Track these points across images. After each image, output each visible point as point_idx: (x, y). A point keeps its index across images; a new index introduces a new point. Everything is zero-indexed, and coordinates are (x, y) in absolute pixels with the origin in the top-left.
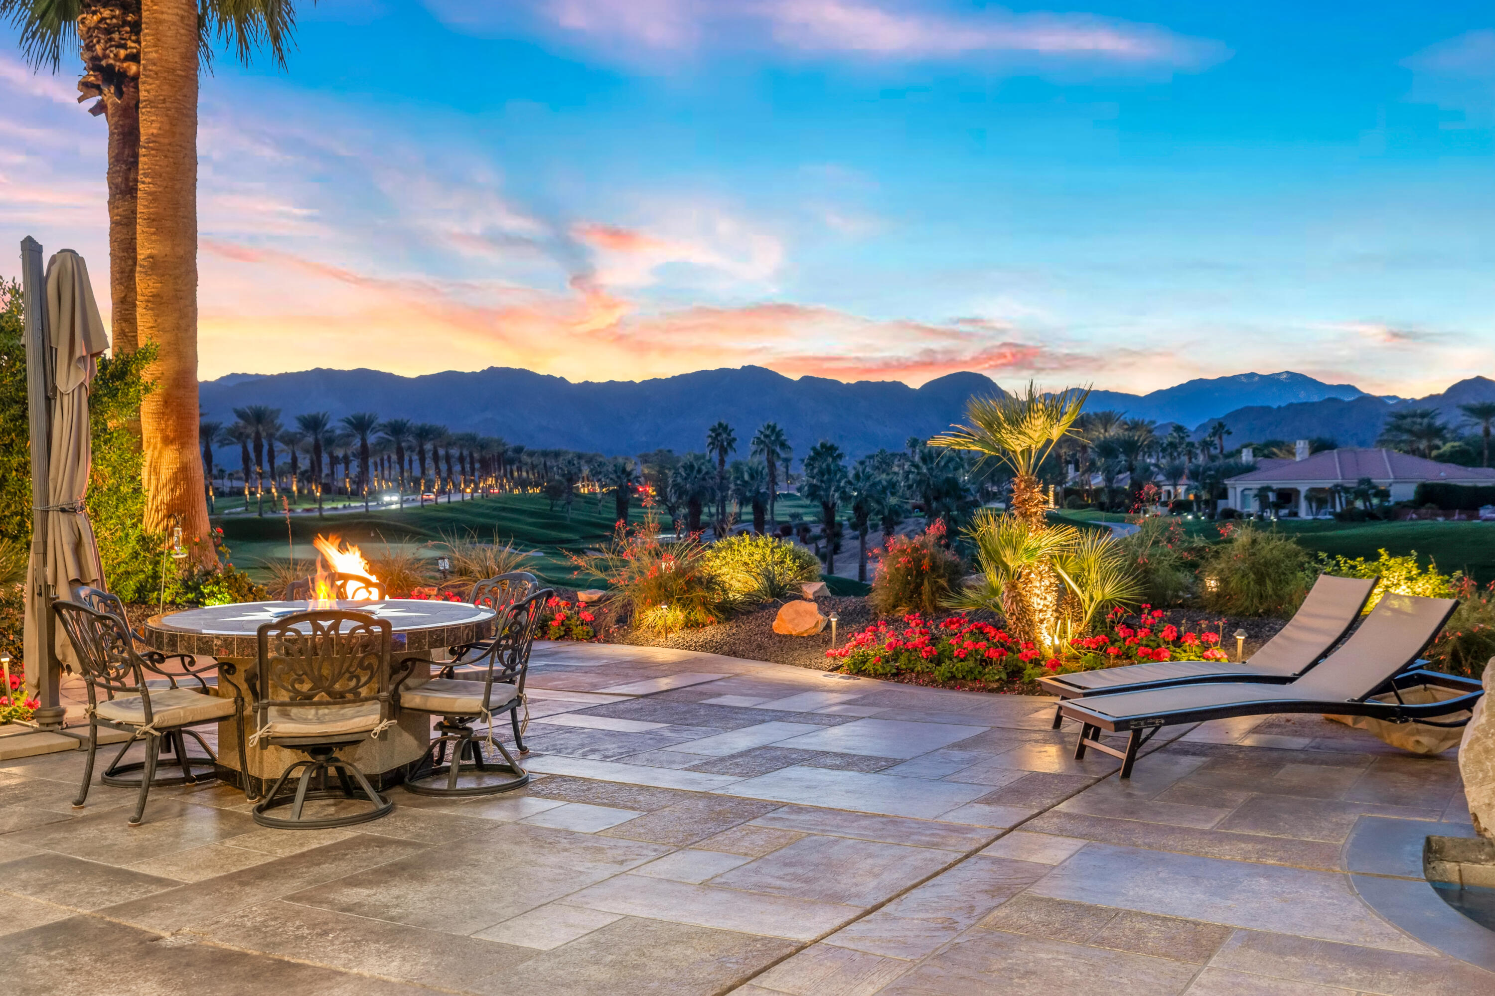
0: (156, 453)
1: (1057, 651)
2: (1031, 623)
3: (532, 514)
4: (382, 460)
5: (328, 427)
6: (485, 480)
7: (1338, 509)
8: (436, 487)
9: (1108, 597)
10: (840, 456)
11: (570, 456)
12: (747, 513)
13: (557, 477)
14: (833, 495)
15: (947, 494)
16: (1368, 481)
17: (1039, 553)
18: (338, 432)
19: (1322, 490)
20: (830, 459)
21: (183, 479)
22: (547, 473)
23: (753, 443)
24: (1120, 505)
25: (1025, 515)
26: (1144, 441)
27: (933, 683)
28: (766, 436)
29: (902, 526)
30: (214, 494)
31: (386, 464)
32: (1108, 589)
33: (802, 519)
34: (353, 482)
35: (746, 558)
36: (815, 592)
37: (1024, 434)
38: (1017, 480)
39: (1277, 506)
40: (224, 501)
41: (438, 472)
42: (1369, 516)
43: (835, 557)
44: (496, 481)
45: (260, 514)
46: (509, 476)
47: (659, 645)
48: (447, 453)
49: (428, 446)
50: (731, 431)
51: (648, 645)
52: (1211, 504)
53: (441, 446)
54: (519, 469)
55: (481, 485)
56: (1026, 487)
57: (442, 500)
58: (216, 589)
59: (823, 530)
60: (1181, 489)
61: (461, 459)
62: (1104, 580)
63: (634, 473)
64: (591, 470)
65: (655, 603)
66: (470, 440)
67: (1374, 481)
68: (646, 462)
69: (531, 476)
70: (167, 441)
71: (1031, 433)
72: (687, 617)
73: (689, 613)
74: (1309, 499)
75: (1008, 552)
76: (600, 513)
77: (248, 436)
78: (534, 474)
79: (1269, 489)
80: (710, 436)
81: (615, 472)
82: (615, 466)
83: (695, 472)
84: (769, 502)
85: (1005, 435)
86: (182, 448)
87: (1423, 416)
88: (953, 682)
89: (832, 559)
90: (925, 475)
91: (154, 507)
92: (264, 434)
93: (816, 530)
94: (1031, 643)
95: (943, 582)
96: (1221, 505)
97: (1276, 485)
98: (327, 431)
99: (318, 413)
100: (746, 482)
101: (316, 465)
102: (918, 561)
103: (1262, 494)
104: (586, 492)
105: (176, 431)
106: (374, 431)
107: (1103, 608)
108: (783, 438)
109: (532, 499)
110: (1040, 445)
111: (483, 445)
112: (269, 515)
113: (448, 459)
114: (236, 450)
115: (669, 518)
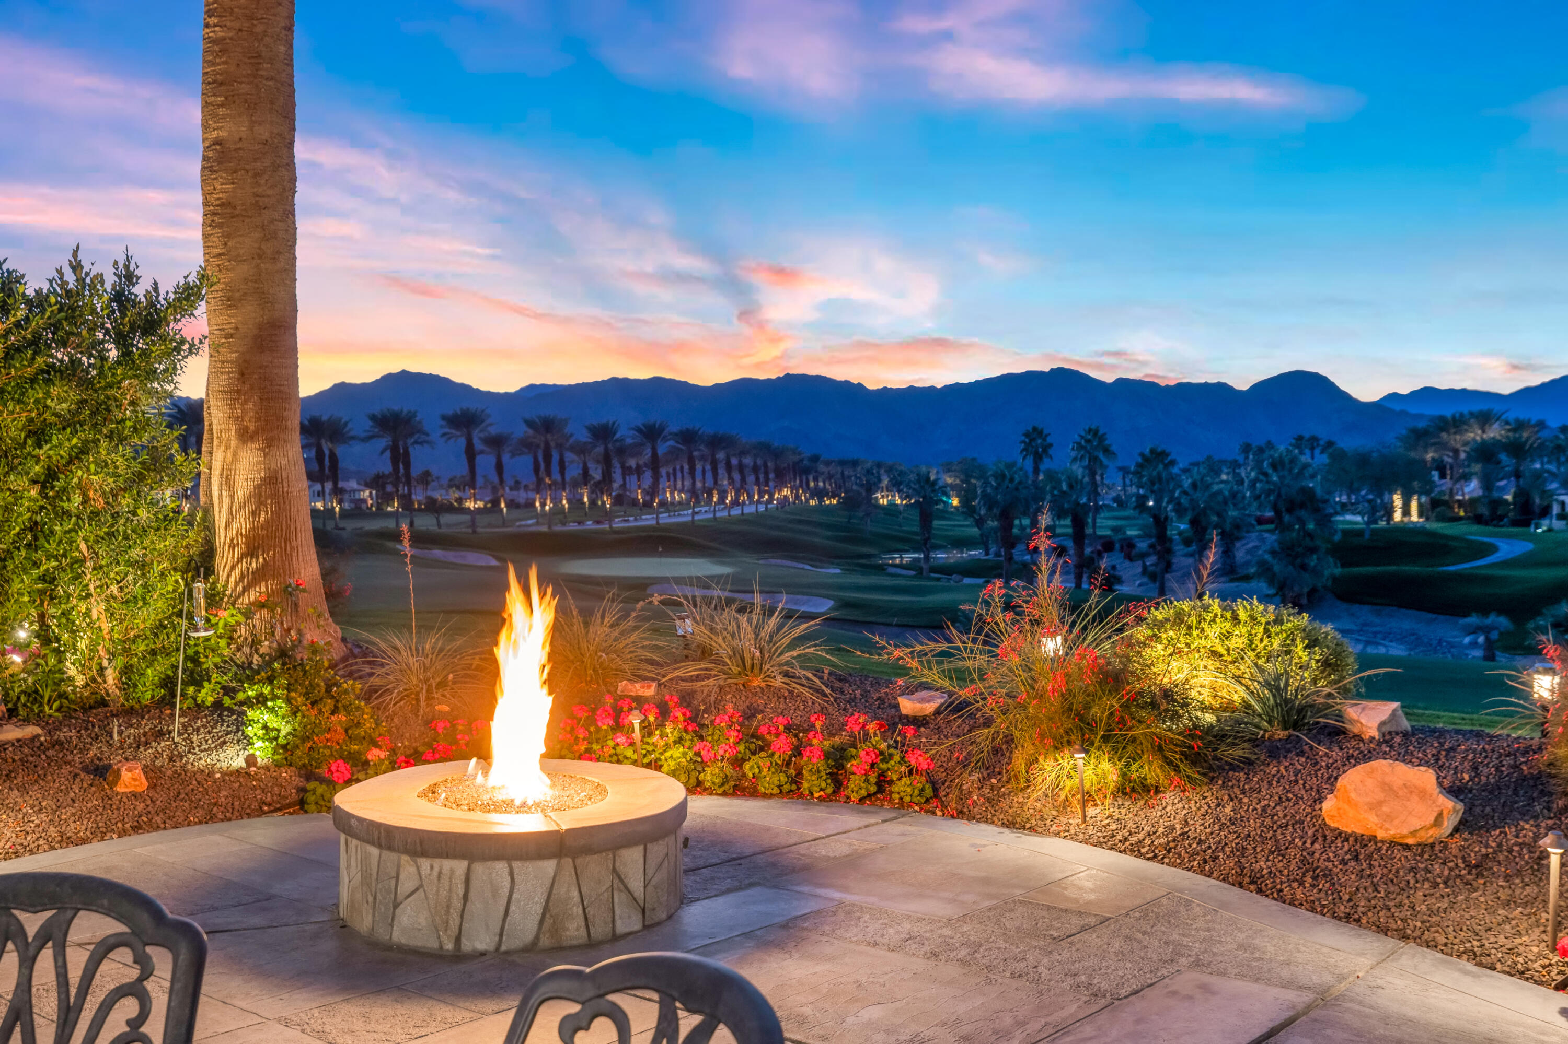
0: (229, 455)
3: (829, 527)
4: (674, 470)
5: (618, 436)
6: (780, 491)
8: (729, 498)
10: (1172, 463)
11: (868, 465)
12: (1065, 526)
13: (855, 487)
14: (1166, 508)
15: (1302, 506)
18: (629, 441)
20: (1161, 466)
21: (271, 496)
22: (844, 483)
23: (1073, 449)
24: (1501, 518)
26: (1534, 442)
28: (1088, 441)
29: (1244, 542)
30: (507, 506)
31: (679, 475)
33: (1125, 533)
34: (645, 492)
35: (1216, 644)
36: (1383, 724)
40: (516, 513)
41: (731, 480)
43: (1168, 576)
44: (792, 492)
45: (550, 527)
46: (805, 486)
47: (1068, 836)
48: (740, 462)
49: (721, 455)
50: (1047, 435)
51: (1046, 833)
53: (734, 455)
54: (816, 480)
55: (776, 496)
57: (736, 512)
58: (266, 690)
59: (1152, 546)
61: (755, 469)
63: (940, 483)
64: (891, 480)
66: (764, 448)
68: (949, 470)
69: (828, 486)
70: (245, 436)
72: (1124, 775)
73: (1128, 765)
76: (900, 526)
77: (538, 446)
78: (831, 485)
80: (1023, 442)
81: (918, 481)
82: (918, 475)
83: (1007, 481)
84: (1091, 515)
86: (269, 446)
89: (1163, 577)
90: (1274, 483)
91: (228, 540)
92: (552, 444)
93: (1142, 545)
98: (617, 441)
99: (608, 423)
100: (1064, 492)
101: (607, 477)
104: (885, 503)
105: (258, 419)
106: (665, 439)
108: (1107, 442)
109: (830, 509)
111: (777, 454)
112: (558, 528)
113: (741, 468)
114: (526, 460)
115: (975, 531)
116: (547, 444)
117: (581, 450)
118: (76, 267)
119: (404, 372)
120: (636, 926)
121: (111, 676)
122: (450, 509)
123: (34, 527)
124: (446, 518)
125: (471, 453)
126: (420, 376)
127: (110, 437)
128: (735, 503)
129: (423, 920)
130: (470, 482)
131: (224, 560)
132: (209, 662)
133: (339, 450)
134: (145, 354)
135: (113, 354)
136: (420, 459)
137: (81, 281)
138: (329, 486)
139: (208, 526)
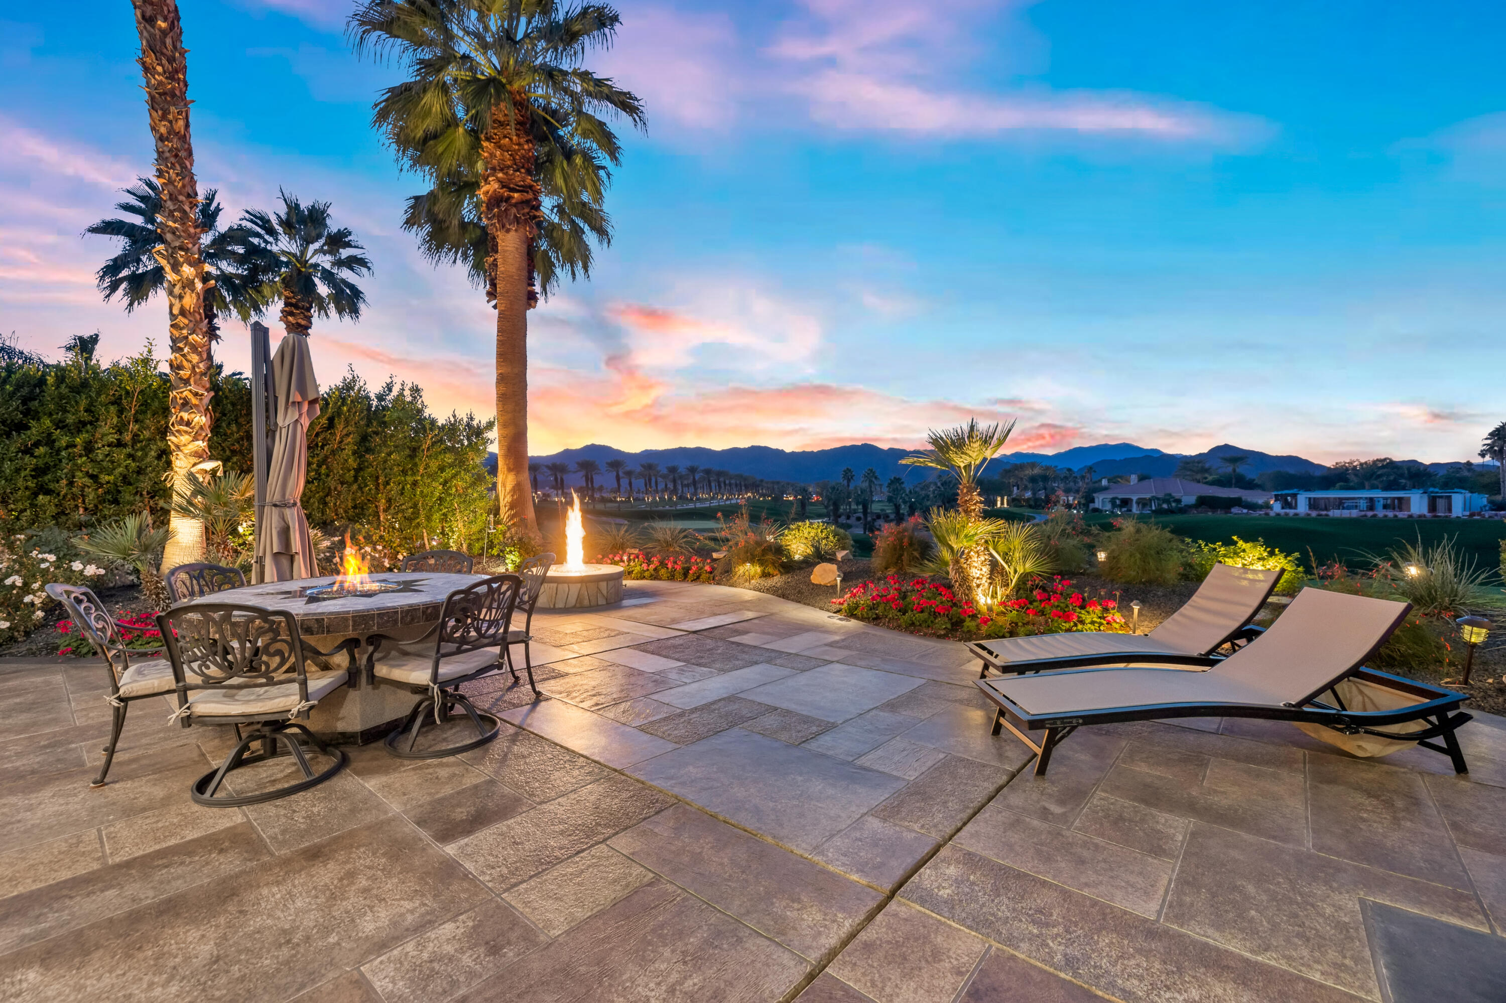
0: (505, 476)
1: (990, 609)
2: (970, 588)
4: (703, 485)
5: (679, 471)
6: (747, 494)
7: (1154, 508)
8: (725, 497)
9: (1028, 571)
10: (903, 483)
11: (782, 484)
13: (777, 493)
16: (1170, 495)
17: (976, 538)
18: (684, 473)
19: (1145, 499)
20: (898, 484)
21: (518, 490)
22: (774, 491)
23: (863, 477)
24: (1040, 505)
25: (967, 512)
26: (1052, 475)
27: (899, 628)
28: (868, 474)
30: (633, 500)
31: (705, 487)
32: (1028, 565)
34: (691, 494)
35: (806, 535)
36: (843, 557)
37: (966, 454)
38: (961, 487)
39: (1121, 507)
41: (726, 489)
42: (1171, 511)
44: (752, 494)
46: (757, 492)
47: (744, 588)
48: (730, 482)
49: (722, 480)
50: (852, 472)
51: (738, 587)
52: (1086, 505)
53: (727, 480)
54: (762, 489)
55: (745, 496)
56: (968, 491)
58: (512, 549)
60: (1071, 498)
61: (736, 485)
62: (1025, 558)
65: (744, 562)
66: (740, 477)
67: (1174, 494)
69: (767, 492)
71: (970, 453)
72: (762, 570)
73: (764, 568)
74: (1138, 503)
75: (953, 538)
77: (646, 475)
79: (1117, 498)
80: (843, 474)
81: (801, 490)
82: (801, 487)
83: (836, 490)
84: (870, 504)
85: (952, 455)
86: (518, 473)
87: (1199, 462)
88: (912, 628)
91: (504, 504)
92: (652, 474)
94: (970, 602)
95: (916, 554)
96: (1092, 506)
97: (1120, 496)
99: (676, 467)
101: (675, 488)
102: (901, 540)
103: (1113, 501)
104: (788, 499)
105: (515, 464)
106: (699, 473)
107: (1024, 578)
108: (876, 474)
109: (767, 502)
110: (978, 462)
111: (745, 479)
112: (655, 509)
113: (730, 485)
114: (642, 481)
115: (825, 511)
116: (650, 476)
117: (664, 477)
118: (454, 416)
119: (593, 445)
120: (604, 603)
121: (465, 546)
122: (611, 501)
123: (440, 499)
124: (609, 505)
125: (618, 478)
126: (600, 446)
127: (465, 470)
128: (728, 499)
129: (545, 600)
130: (618, 490)
131: (503, 510)
132: (496, 542)
133: (564, 477)
134: (476, 443)
135: (466, 443)
136: (598, 480)
137: (455, 421)
138: (560, 492)
139: (497, 498)
